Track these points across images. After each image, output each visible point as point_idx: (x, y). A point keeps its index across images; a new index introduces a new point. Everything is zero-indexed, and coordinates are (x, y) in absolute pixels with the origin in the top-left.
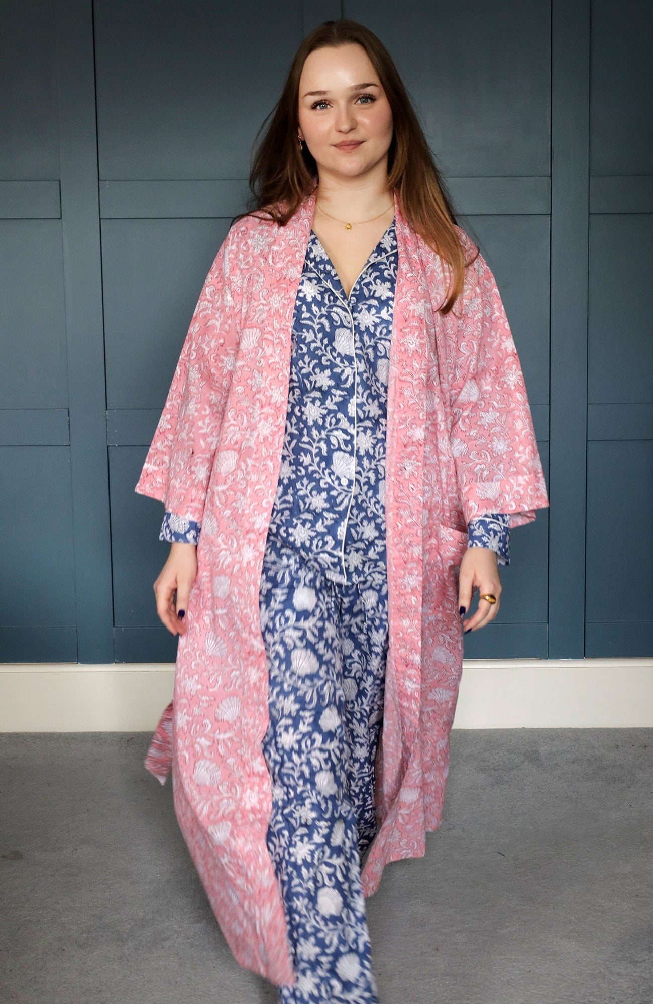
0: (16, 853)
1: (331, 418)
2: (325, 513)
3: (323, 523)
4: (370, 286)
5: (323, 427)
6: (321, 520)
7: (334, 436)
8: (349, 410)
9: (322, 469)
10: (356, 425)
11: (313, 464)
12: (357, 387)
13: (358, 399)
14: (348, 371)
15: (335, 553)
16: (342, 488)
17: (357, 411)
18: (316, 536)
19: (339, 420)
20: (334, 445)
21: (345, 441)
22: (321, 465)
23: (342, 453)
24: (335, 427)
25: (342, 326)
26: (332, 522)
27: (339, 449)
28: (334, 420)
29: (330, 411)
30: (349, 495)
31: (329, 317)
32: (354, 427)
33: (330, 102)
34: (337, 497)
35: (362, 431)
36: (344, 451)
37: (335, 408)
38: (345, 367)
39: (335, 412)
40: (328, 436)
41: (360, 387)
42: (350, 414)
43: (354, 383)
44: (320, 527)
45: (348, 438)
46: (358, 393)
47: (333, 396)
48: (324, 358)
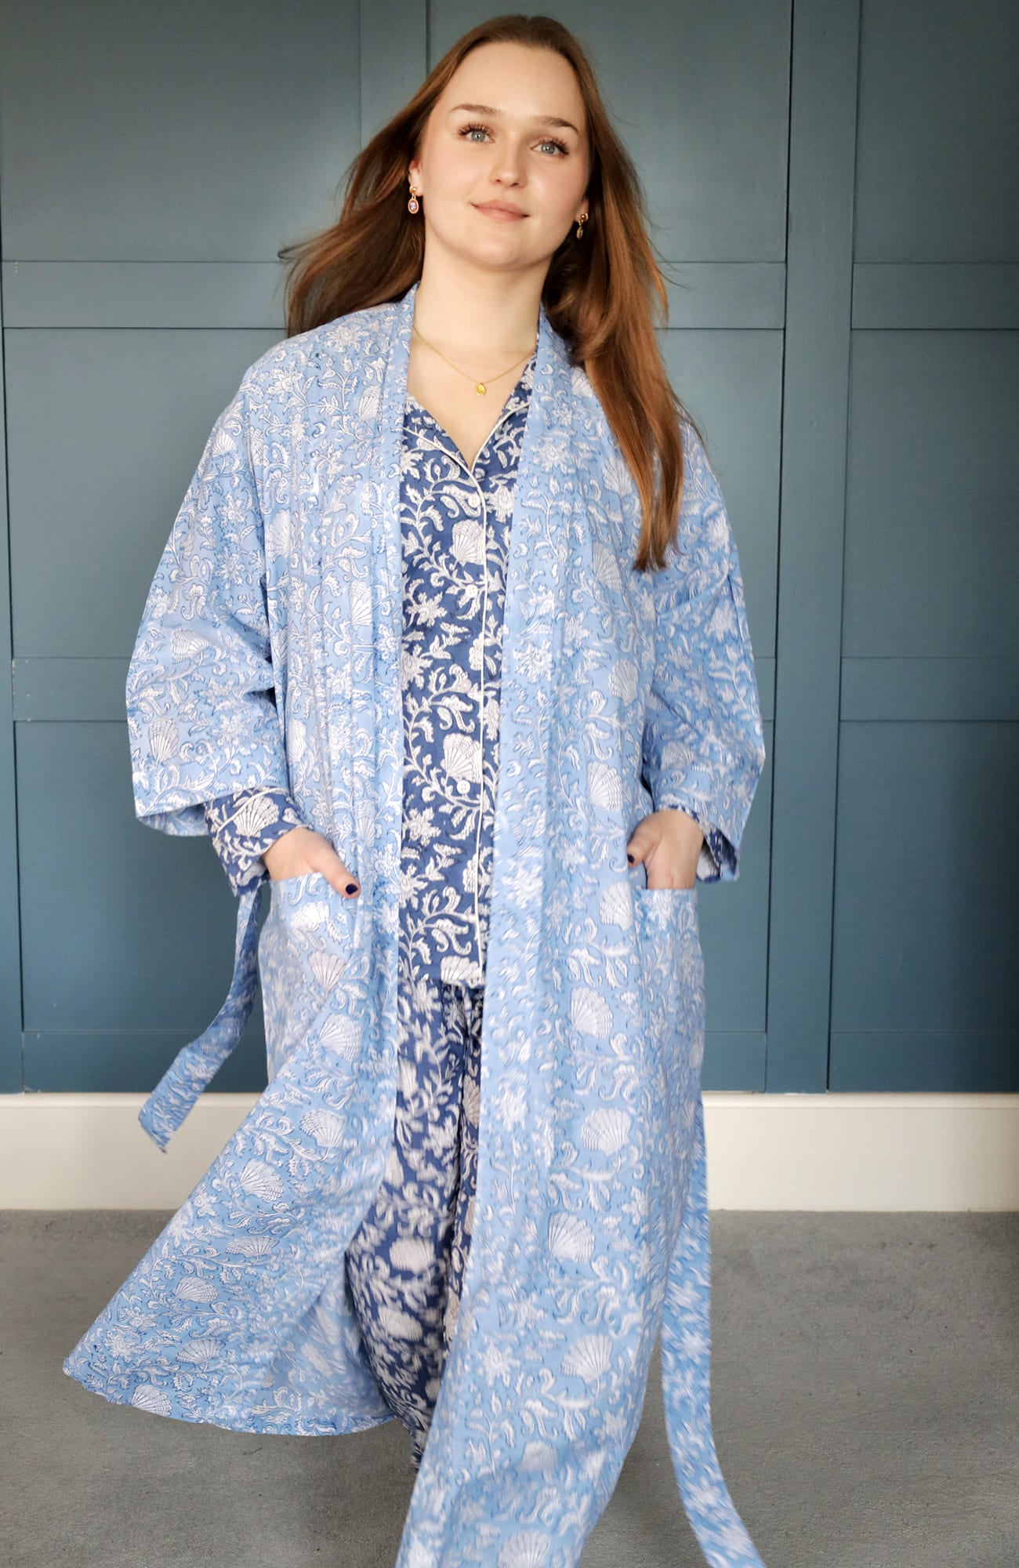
1: (439, 675)
2: (436, 847)
3: (436, 865)
4: (510, 448)
5: (425, 692)
6: (432, 860)
7: (444, 707)
8: (471, 659)
9: (425, 768)
10: (483, 687)
11: (409, 759)
12: (487, 618)
13: (487, 640)
14: (472, 592)
15: (463, 917)
16: (459, 798)
17: (485, 661)
18: (428, 889)
19: (454, 677)
20: (445, 723)
21: (463, 713)
22: (424, 760)
23: (459, 736)
24: (446, 690)
25: (464, 517)
26: (451, 862)
27: (454, 729)
28: (443, 679)
29: (437, 663)
30: (475, 810)
31: (438, 504)
32: (480, 689)
34: (452, 815)
35: (493, 698)
36: (463, 733)
37: (448, 656)
38: (466, 585)
39: (446, 664)
40: (434, 708)
41: (492, 618)
42: (472, 667)
43: (481, 611)
44: (432, 873)
45: (470, 708)
46: (487, 628)
47: (443, 636)
48: (433, 575)
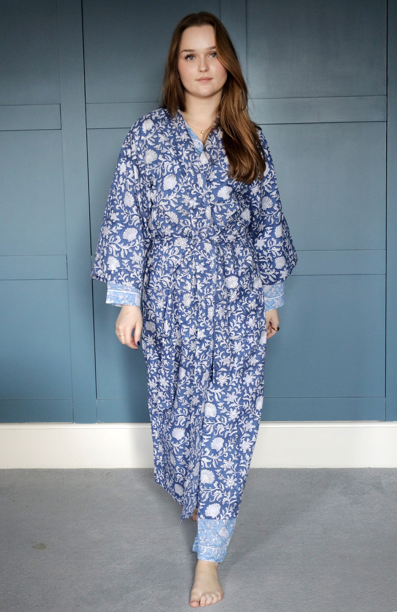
0: (42, 544)
33: (195, 55)
